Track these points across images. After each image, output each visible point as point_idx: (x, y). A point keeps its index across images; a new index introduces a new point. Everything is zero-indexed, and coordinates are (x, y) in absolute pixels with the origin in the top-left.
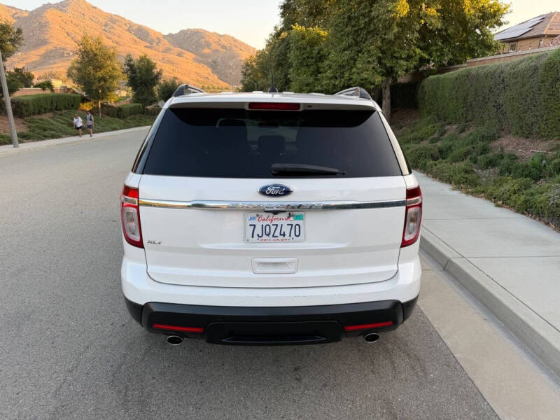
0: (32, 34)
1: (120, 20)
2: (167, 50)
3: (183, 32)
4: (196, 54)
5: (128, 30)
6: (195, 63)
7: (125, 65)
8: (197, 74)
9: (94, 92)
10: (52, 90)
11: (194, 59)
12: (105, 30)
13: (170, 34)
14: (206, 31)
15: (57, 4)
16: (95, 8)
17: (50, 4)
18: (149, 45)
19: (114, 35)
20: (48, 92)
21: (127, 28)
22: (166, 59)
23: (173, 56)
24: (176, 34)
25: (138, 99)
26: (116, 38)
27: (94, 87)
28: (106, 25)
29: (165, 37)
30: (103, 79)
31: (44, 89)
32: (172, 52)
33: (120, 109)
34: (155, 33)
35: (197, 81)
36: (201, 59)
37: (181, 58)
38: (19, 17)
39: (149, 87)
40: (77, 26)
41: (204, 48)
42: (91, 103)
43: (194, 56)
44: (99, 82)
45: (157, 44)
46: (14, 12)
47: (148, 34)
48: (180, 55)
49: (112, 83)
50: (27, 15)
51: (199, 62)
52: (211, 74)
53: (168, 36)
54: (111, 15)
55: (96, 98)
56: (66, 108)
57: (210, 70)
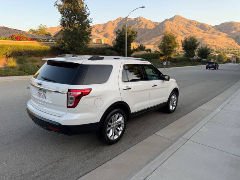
0: (159, 31)
1: (193, 22)
2: (213, 33)
3: (223, 24)
4: (227, 34)
5: (197, 26)
6: (226, 38)
7: (183, 41)
8: (226, 43)
9: (165, 52)
10: (151, 52)
11: (226, 36)
12: (186, 27)
13: (216, 25)
14: (235, 22)
15: (170, 19)
16: (184, 18)
17: (167, 19)
18: (204, 31)
19: (190, 28)
20: (149, 52)
21: (196, 25)
22: (211, 37)
23: (215, 35)
24: (219, 25)
25: (187, 55)
26: (190, 30)
27: (166, 51)
28: (187, 25)
29: (213, 27)
30: (170, 47)
31: (147, 52)
32: (215, 33)
33: (175, 59)
34: (208, 26)
35: (226, 46)
36: (230, 36)
37: (219, 36)
38: (156, 25)
39: (193, 50)
40: (176, 26)
41: (233, 31)
42: (164, 57)
43: (226, 34)
44: (168, 48)
45: (209, 30)
46: (155, 24)
47: (205, 26)
48: (219, 35)
49: (173, 49)
50: (159, 24)
51: (229, 37)
52: (234, 43)
53: (214, 26)
54: (190, 20)
55: (166, 55)
56: (153, 58)
57: (234, 41)
